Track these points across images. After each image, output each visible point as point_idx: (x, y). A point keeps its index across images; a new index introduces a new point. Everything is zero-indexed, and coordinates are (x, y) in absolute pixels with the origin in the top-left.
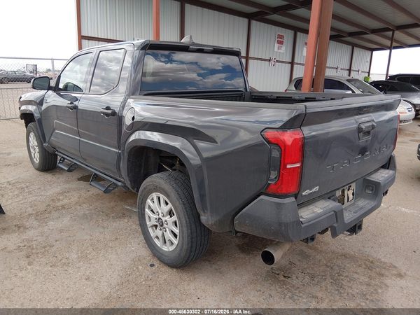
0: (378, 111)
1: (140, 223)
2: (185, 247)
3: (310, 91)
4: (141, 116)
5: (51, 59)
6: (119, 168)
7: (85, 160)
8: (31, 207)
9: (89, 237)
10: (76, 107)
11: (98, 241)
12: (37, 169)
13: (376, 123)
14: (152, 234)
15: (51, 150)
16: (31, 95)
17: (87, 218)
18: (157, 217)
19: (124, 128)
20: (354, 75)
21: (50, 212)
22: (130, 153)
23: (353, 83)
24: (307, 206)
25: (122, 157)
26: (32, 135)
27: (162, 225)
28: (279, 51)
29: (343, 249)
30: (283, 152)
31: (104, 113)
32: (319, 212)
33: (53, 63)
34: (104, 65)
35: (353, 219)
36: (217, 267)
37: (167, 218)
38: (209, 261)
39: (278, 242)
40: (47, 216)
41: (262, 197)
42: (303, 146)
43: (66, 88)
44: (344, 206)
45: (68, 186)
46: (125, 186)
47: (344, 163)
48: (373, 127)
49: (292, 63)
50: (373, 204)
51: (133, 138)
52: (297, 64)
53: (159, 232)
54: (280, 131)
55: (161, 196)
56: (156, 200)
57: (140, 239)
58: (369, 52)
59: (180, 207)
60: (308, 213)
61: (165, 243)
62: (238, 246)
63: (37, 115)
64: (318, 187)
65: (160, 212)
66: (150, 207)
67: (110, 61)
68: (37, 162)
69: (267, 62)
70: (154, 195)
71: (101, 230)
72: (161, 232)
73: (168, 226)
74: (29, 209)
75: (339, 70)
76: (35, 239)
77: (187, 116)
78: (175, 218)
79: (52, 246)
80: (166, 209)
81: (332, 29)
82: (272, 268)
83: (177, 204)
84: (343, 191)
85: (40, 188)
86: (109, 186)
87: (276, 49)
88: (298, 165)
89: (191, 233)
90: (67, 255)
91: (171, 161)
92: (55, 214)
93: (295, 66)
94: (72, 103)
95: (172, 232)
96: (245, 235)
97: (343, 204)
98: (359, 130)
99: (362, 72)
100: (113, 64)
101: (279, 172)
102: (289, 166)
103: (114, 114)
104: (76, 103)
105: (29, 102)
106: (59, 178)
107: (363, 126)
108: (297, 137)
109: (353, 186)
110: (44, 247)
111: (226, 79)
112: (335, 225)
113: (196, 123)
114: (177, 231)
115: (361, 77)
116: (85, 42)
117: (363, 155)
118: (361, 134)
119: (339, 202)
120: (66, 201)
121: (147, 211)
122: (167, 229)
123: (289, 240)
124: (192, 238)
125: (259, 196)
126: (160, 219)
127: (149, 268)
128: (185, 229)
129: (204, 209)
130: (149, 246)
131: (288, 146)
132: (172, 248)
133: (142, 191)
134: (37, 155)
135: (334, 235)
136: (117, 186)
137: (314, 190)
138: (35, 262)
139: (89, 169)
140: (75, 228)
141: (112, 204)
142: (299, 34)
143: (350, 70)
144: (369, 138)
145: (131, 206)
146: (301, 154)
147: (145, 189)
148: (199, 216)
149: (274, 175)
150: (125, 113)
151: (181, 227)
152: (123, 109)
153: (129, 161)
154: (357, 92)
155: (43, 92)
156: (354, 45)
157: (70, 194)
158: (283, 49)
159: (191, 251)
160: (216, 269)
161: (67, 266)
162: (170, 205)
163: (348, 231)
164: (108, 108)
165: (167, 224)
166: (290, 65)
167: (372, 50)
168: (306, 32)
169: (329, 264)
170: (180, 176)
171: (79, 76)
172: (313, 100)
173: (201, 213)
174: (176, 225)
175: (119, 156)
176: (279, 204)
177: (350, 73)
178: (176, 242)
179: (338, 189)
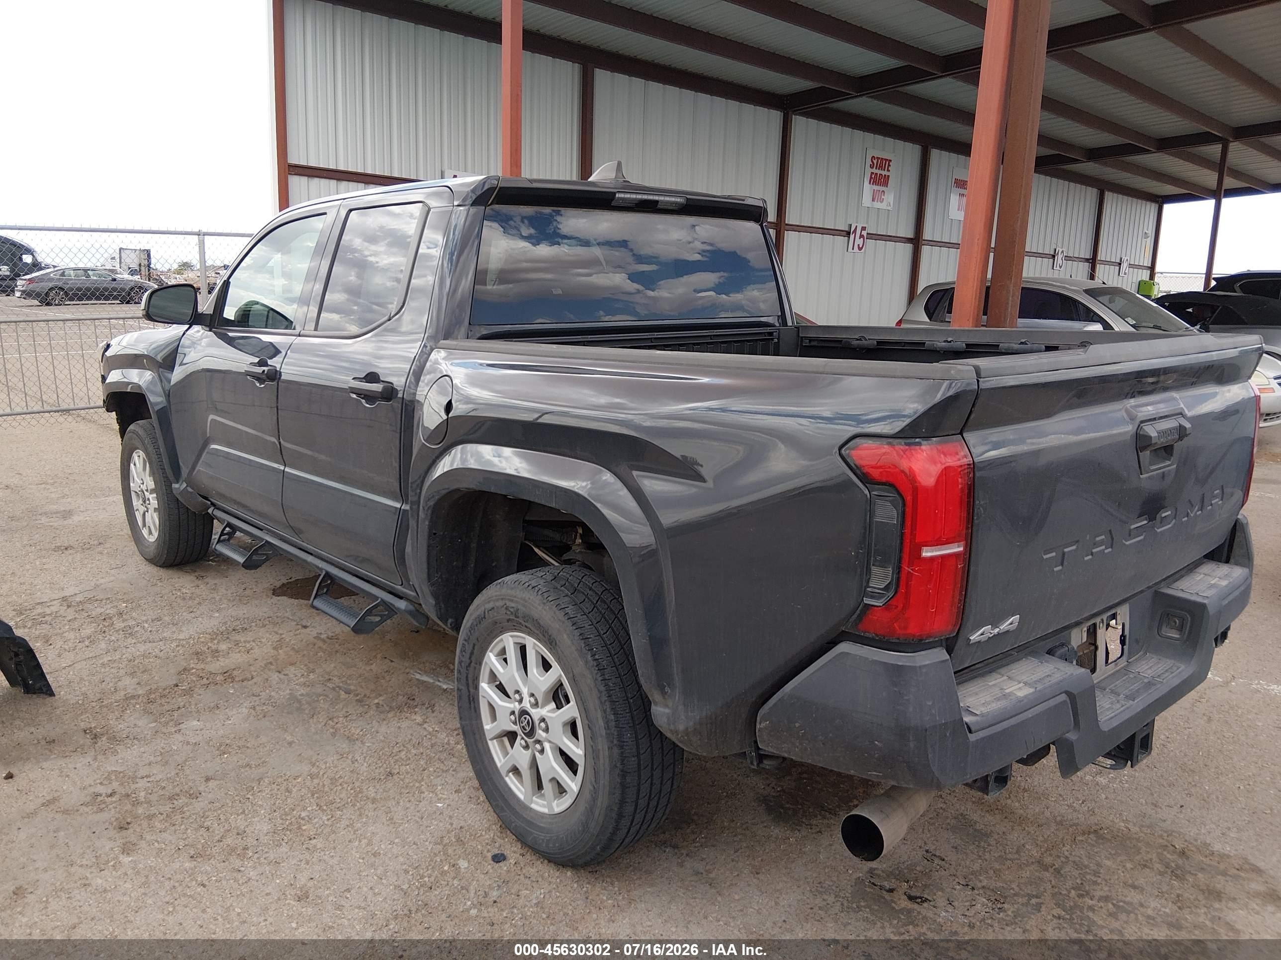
0: (1193, 384)
1: (463, 727)
2: (603, 801)
3: (977, 323)
4: (468, 400)
5: (198, 234)
6: (400, 558)
7: (297, 532)
8: (133, 674)
9: (305, 768)
10: (274, 376)
11: (333, 781)
12: (152, 561)
13: (1191, 420)
14: (500, 760)
15: (194, 504)
16: (137, 341)
17: (300, 709)
18: (516, 706)
19: (420, 438)
20: (1106, 276)
21: (189, 692)
22: (436, 510)
23: (1105, 299)
24: (983, 675)
25: (412, 523)
26: (138, 458)
27: (531, 733)
28: (877, 205)
29: (1092, 812)
30: (909, 510)
31: (360, 393)
32: (1021, 694)
33: (202, 246)
34: (355, 251)
35: (1126, 716)
36: (700, 867)
37: (547, 711)
38: (675, 847)
39: (893, 787)
40: (181, 701)
41: (844, 647)
42: (971, 489)
43: (245, 317)
44: (1097, 677)
45: (242, 611)
46: (417, 612)
47: (1096, 545)
48: (1182, 432)
49: (916, 241)
50: (1183, 670)
51: (444, 466)
52: (933, 243)
53: (520, 755)
54: (900, 445)
55: (531, 643)
56: (512, 654)
57: (461, 775)
58: (1152, 208)
59: (589, 678)
60: (985, 697)
61: (540, 786)
62: (764, 800)
63: (155, 399)
64: (1017, 617)
65: (525, 691)
66: (493, 677)
67: (372, 239)
68: (152, 539)
69: (841, 240)
70: (509, 641)
71: (344, 746)
72: (527, 754)
73: (551, 735)
74: (127, 681)
75: (1059, 259)
76: (143, 772)
77: (603, 400)
78: (571, 710)
79: (195, 796)
80: (543, 681)
81: (1043, 139)
82: (871, 871)
83: (580, 667)
84: (1092, 632)
85: (159, 619)
86: (369, 612)
87: (867, 200)
88: (956, 548)
89: (623, 758)
90: (241, 823)
91: (557, 536)
92: (206, 697)
93: (925, 250)
94: (262, 363)
95: (562, 753)
96: (786, 766)
97: (1093, 670)
98: (1141, 442)
99: (1131, 266)
100: (381, 248)
101: (899, 570)
102: (927, 553)
103: (389, 393)
104: (275, 362)
105: (133, 361)
106: (215, 589)
107: (1151, 431)
108: (951, 462)
109: (1124, 613)
110: (171, 798)
111: (719, 289)
112: (1072, 736)
113: (637, 420)
114: (577, 751)
115: (1128, 281)
116: (297, 183)
117: (1152, 518)
118: (1146, 455)
119: (1080, 664)
120: (237, 658)
121: (486, 688)
122: (547, 746)
123: (929, 783)
124: (624, 774)
125: (832, 643)
126: (524, 712)
127: (489, 866)
128: (603, 745)
129: (663, 682)
130: (490, 797)
131: (926, 489)
132: (560, 805)
133: (472, 628)
134: (153, 519)
135: (1069, 766)
136: (391, 610)
137: (1004, 626)
138: (143, 844)
139: (310, 559)
140: (263, 739)
141: (376, 667)
142: (935, 154)
143: (1093, 261)
144: (1169, 466)
145: (432, 672)
146: (964, 514)
147: (481, 619)
148: (645, 704)
149: (880, 577)
150: (422, 391)
151: (591, 738)
152: (418, 380)
153: (432, 535)
154: (1119, 325)
155: (176, 330)
156: (1103, 187)
157: (250, 636)
158: (889, 198)
159: (620, 816)
160: (697, 873)
161: (242, 856)
162: (556, 671)
163: (1108, 755)
164: (372, 377)
165: (547, 730)
166: (909, 247)
167: (1161, 200)
168: (963, 148)
169: (1048, 860)
170: (589, 581)
171: (279, 283)
172: (992, 350)
173: (655, 695)
174: (575, 734)
175: (402, 521)
176: (897, 670)
177: (1093, 269)
178: (573, 785)
179: (1078, 624)
